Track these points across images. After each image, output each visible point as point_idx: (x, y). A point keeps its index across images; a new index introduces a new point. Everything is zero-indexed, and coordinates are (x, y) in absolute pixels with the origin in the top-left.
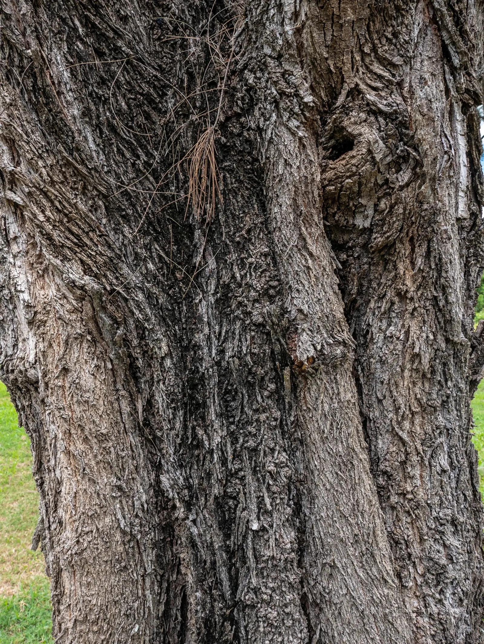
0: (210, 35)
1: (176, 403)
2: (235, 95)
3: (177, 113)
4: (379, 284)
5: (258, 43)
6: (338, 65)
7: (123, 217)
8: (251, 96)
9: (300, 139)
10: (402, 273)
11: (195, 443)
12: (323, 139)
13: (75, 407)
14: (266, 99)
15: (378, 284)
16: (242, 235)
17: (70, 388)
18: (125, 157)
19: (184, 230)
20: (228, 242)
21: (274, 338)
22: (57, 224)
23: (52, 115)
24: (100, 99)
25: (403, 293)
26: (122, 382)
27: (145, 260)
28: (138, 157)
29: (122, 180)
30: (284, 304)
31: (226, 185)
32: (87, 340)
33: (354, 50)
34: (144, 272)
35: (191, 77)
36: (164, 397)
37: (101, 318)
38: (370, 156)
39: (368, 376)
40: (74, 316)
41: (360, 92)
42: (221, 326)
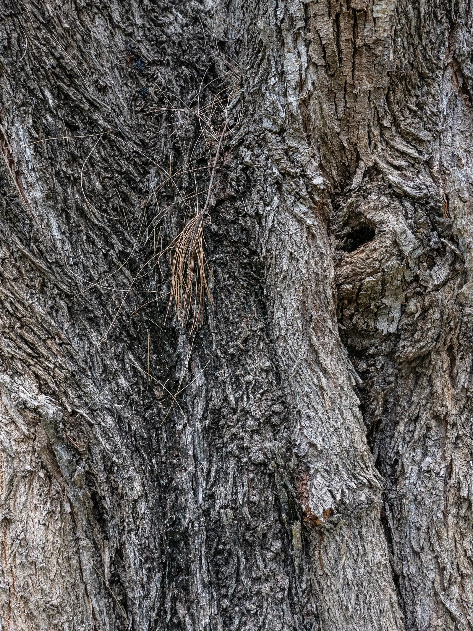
0: (200, 107)
1: (152, 563)
2: (228, 175)
3: (159, 194)
4: (410, 403)
5: (255, 116)
6: (352, 141)
7: (90, 320)
8: (248, 177)
9: (309, 228)
10: (440, 391)
11: (175, 620)
12: (336, 226)
13: (18, 571)
14: (266, 180)
15: (408, 402)
16: (237, 346)
17: (12, 544)
18: (96, 246)
19: (166, 334)
20: (220, 354)
21: (279, 483)
22: (7, 331)
23: (6, 200)
24: (69, 178)
25: (442, 416)
26: (84, 528)
27: (115, 374)
28: (112, 246)
29: (91, 275)
30: (291, 434)
31: (217, 282)
32: (39, 476)
33: (371, 123)
34: (115, 389)
35: (178, 152)
36: (137, 553)
37: (57, 450)
38: (397, 248)
39: (399, 520)
40: (24, 446)
41: (379, 171)
42: (210, 462)
